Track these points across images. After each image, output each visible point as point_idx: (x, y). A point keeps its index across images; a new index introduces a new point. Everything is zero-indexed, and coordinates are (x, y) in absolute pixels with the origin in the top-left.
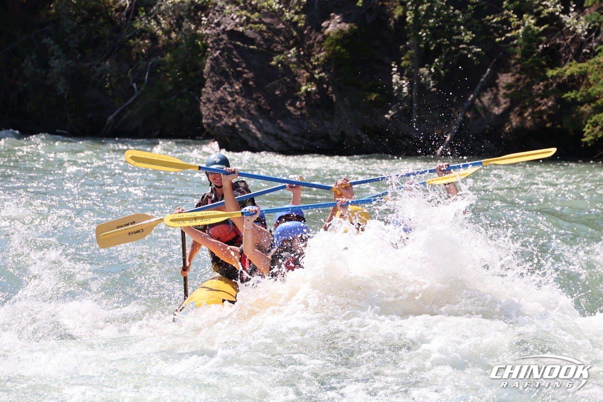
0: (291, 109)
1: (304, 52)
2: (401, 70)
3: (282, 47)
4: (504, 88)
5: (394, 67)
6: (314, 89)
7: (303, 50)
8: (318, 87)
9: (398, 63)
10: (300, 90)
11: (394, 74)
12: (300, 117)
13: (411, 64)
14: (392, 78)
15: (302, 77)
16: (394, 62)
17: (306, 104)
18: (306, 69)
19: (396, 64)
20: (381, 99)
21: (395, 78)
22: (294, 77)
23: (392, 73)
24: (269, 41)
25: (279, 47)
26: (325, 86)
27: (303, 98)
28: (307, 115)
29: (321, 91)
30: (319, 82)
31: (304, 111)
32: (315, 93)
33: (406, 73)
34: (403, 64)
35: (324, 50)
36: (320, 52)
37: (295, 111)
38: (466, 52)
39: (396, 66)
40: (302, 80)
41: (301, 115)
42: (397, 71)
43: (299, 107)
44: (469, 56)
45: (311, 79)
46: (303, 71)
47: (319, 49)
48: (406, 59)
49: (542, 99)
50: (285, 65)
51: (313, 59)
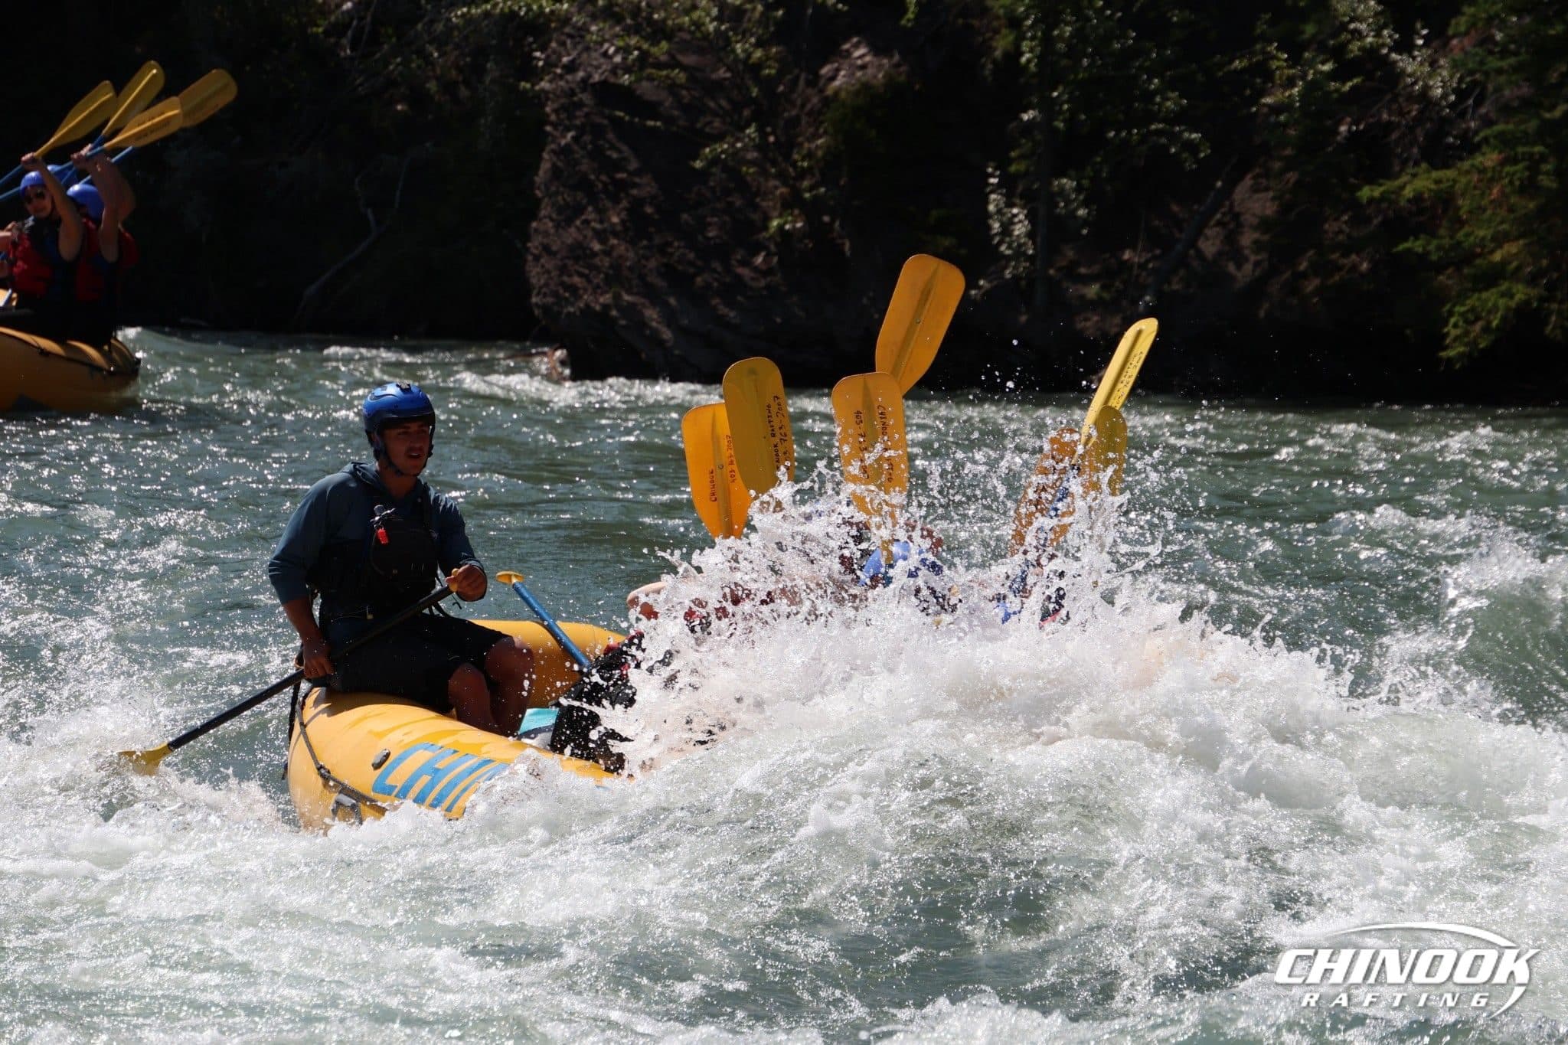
0: (744, 272)
1: (776, 137)
2: (1008, 185)
3: (724, 123)
4: (1255, 228)
5: (992, 176)
6: (799, 225)
7: (773, 133)
8: (809, 221)
9: (1002, 165)
10: (766, 228)
11: (992, 192)
12: (764, 292)
13: (1032, 169)
14: (987, 202)
15: (770, 196)
16: (991, 164)
17: (779, 261)
18: (782, 176)
19: (996, 169)
20: (963, 251)
21: (995, 201)
22: (751, 195)
23: (988, 190)
24: (694, 110)
25: (717, 123)
26: (826, 219)
27: (773, 248)
28: (783, 289)
29: (816, 230)
30: (811, 210)
31: (777, 278)
32: (803, 235)
33: (1020, 188)
34: (1013, 168)
35: (825, 132)
36: (816, 136)
37: (753, 279)
38: (1163, 140)
39: (998, 173)
40: (771, 204)
41: (767, 287)
42: (999, 185)
43: (764, 267)
44: (1173, 150)
45: (792, 202)
46: (772, 183)
47: (811, 130)
48: (1021, 157)
49: (1345, 255)
50: (731, 168)
51: (799, 153)
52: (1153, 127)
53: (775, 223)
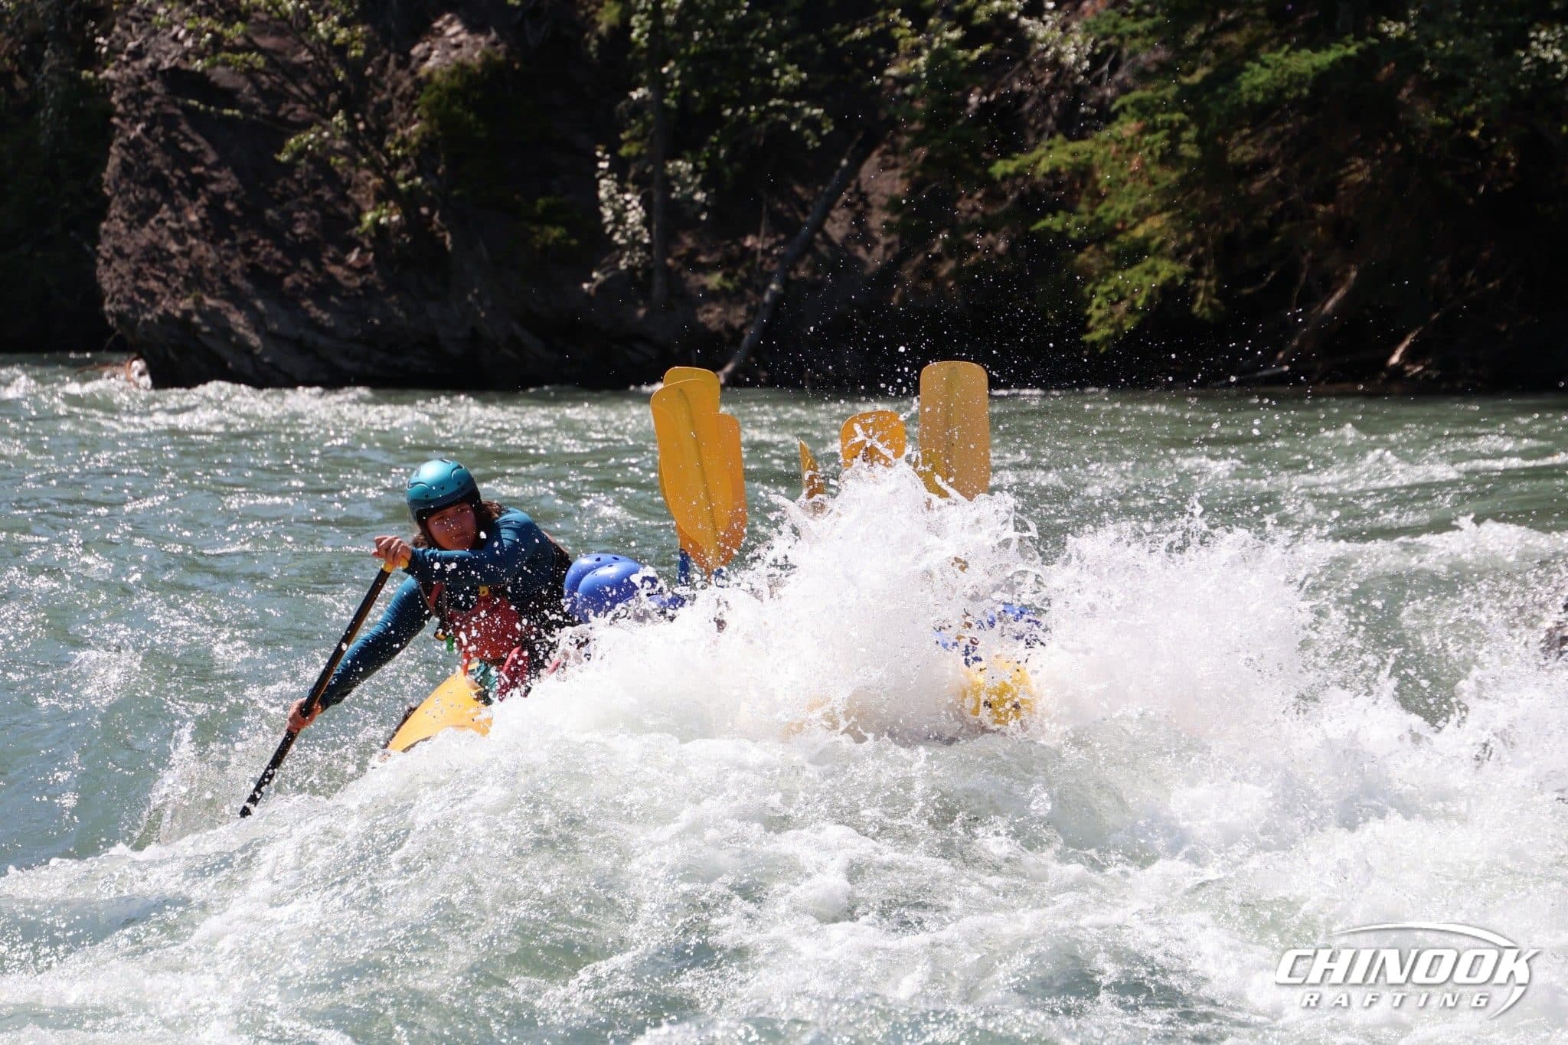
0: (337, 270)
1: (366, 124)
2: (620, 167)
3: (309, 110)
4: (885, 208)
5: (602, 159)
6: (395, 218)
7: (363, 119)
8: (405, 214)
9: (612, 148)
10: (359, 223)
11: (602, 177)
12: (360, 292)
13: (644, 151)
14: (597, 188)
15: (363, 188)
16: (600, 147)
17: (375, 258)
18: (374, 166)
19: (605, 152)
20: (574, 242)
21: (606, 187)
22: (342, 187)
23: (597, 175)
24: (275, 97)
25: (301, 110)
26: (424, 211)
27: (367, 244)
28: (380, 288)
29: (414, 223)
30: (408, 202)
31: (374, 276)
32: (400, 229)
33: (632, 173)
34: (624, 151)
35: (420, 117)
36: (409, 122)
37: (347, 278)
38: (783, 117)
39: (608, 156)
40: (364, 196)
41: (363, 286)
42: (610, 170)
43: (358, 265)
44: (794, 127)
45: (386, 194)
46: (364, 173)
47: (404, 115)
48: (633, 139)
49: (981, 234)
50: (319, 160)
51: (392, 141)
52: (772, 103)
53: (369, 217)
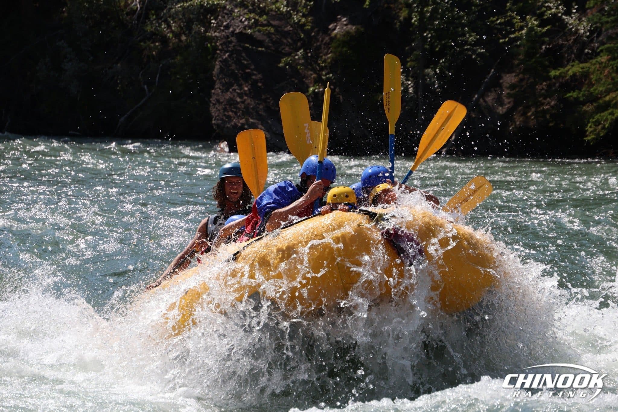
1: (311, 54)
2: (407, 71)
3: (290, 49)
4: (508, 88)
6: (321, 90)
9: (404, 64)
10: (308, 91)
13: (416, 65)
15: (309, 78)
17: (313, 104)
18: (314, 70)
22: (302, 78)
24: (277, 43)
25: (287, 49)
26: (332, 87)
27: (311, 99)
33: (411, 74)
34: (408, 65)
35: (331, 52)
36: (327, 53)
40: (309, 81)
42: (403, 72)
45: (318, 80)
46: (310, 73)
47: (326, 51)
48: (412, 60)
49: (545, 99)
50: (293, 66)
51: (321, 60)
52: (465, 47)
53: (311, 89)
